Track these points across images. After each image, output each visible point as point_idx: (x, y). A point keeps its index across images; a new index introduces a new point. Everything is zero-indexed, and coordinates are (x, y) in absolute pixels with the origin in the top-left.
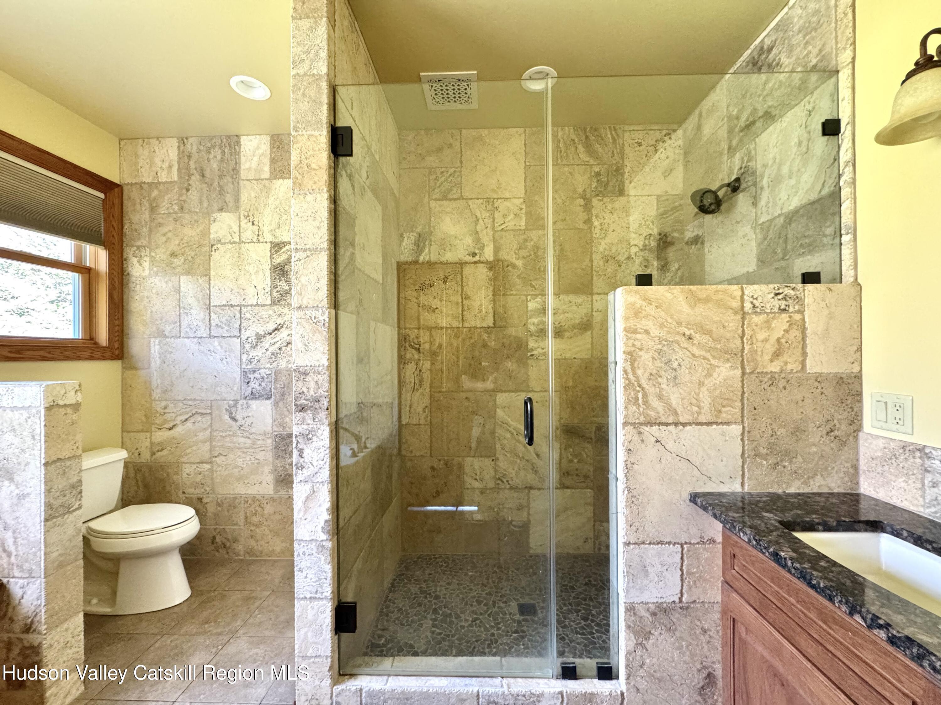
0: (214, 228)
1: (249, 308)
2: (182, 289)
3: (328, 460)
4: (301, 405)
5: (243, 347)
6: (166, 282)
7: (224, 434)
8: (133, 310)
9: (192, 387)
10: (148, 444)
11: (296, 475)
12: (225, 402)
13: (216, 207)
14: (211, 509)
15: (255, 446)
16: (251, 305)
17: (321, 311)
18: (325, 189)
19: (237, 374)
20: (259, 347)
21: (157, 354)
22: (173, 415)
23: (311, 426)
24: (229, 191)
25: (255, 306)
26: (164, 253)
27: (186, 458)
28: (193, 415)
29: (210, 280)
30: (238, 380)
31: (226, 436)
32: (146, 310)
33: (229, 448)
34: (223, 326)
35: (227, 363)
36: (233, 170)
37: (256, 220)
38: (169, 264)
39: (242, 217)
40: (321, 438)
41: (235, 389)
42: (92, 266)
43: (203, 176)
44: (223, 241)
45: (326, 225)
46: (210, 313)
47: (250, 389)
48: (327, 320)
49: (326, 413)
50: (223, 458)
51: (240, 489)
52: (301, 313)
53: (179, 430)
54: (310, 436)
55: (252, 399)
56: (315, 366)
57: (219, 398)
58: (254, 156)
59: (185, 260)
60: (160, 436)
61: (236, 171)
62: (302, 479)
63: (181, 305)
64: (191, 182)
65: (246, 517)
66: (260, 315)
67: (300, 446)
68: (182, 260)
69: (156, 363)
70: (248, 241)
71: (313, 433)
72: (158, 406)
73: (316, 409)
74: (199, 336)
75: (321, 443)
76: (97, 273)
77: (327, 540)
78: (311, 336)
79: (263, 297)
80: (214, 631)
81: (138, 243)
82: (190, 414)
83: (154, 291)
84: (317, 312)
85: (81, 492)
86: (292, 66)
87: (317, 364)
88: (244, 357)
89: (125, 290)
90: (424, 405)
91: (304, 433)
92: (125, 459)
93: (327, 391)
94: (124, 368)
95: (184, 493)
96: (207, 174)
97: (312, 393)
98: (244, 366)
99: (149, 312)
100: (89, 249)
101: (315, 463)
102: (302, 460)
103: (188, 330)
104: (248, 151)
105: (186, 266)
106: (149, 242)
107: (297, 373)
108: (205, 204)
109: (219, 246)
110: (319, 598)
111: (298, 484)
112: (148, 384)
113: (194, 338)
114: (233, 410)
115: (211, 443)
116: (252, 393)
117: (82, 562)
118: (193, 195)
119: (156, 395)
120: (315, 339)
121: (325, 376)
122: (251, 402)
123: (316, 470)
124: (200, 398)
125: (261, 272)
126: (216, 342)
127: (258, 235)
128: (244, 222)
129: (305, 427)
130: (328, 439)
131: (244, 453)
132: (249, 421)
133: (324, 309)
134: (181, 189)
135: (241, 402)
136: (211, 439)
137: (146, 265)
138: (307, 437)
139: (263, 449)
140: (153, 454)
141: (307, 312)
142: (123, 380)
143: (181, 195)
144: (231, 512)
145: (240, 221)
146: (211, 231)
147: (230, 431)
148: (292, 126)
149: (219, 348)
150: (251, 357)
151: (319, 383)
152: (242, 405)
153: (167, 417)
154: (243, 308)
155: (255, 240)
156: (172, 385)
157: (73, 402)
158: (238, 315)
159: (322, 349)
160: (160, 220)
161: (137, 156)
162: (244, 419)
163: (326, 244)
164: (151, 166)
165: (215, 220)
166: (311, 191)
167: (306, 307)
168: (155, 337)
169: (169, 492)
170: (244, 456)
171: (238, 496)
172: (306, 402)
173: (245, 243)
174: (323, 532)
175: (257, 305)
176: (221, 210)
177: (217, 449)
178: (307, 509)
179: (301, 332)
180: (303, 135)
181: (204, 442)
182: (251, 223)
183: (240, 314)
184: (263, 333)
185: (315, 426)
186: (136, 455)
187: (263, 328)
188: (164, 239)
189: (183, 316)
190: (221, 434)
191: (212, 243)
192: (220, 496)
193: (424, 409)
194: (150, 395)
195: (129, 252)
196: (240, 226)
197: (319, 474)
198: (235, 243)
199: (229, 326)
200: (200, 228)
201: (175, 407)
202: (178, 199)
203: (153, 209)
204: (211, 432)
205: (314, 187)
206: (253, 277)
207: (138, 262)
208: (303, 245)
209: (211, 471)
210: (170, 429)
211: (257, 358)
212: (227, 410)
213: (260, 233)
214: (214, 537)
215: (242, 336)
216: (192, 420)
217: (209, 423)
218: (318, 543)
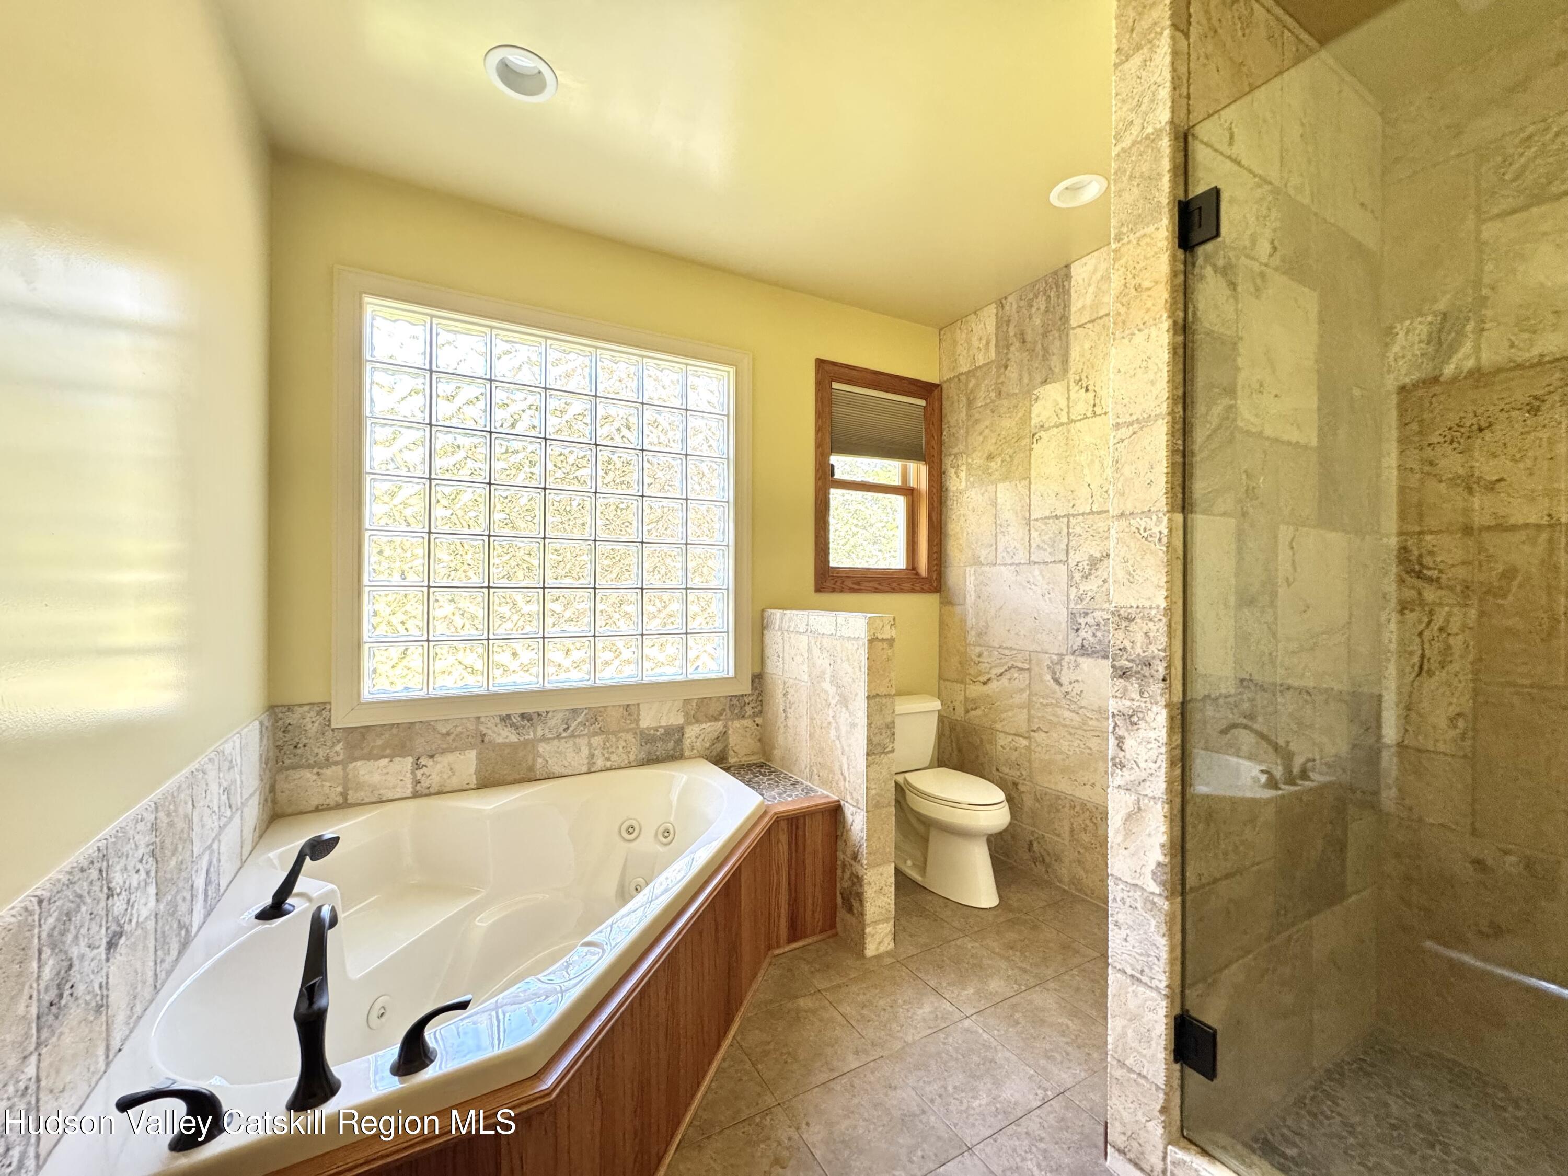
0: (1036, 409)
1: (1080, 518)
2: (999, 500)
3: (1164, 765)
4: (1121, 668)
5: (1071, 577)
6: (983, 494)
7: (1045, 702)
8: (951, 533)
9: (1009, 631)
10: (962, 698)
11: (1112, 775)
12: (1047, 656)
13: (1038, 378)
14: (1028, 802)
15: (1085, 728)
16: (1083, 514)
17: (1154, 517)
18: (1165, 315)
19: (1063, 616)
20: (1092, 577)
21: (972, 586)
22: (986, 665)
23: (1136, 704)
24: (1055, 351)
25: (1089, 514)
26: (980, 458)
27: (1001, 724)
28: (1009, 668)
29: (1030, 483)
30: (1064, 625)
31: (1047, 705)
32: (962, 533)
33: (1051, 722)
34: (1046, 546)
35: (1050, 599)
36: (1061, 319)
37: (1091, 382)
38: (986, 470)
39: (1072, 383)
40: (1153, 725)
41: (1060, 638)
42: (915, 486)
43: (1024, 342)
44: (1046, 426)
45: (1166, 374)
46: (1029, 530)
47: (1079, 640)
48: (1165, 532)
49: (1162, 685)
50: (1043, 735)
51: (1063, 785)
52: (1123, 523)
53: (994, 685)
54: (1135, 719)
55: (1083, 655)
56: (1144, 608)
57: (1039, 650)
58: (1089, 285)
59: (1002, 461)
60: (975, 690)
61: (1065, 319)
62: (1122, 783)
63: (998, 522)
64: (1010, 356)
65: (1072, 831)
66: (1094, 528)
67: (1120, 732)
68: (999, 463)
69: (971, 598)
70: (1079, 418)
71: (1140, 715)
72: (974, 652)
73: (1145, 676)
74: (1017, 562)
75: (1152, 735)
76: (919, 492)
77: (1160, 895)
78: (1138, 559)
79: (1101, 500)
80: (1020, 964)
81: (956, 450)
82: (1006, 667)
83: (970, 508)
84: (1148, 520)
85: (893, 734)
86: (1114, 142)
87: (1147, 604)
88: (1073, 591)
89: (944, 509)
90: (1453, 710)
91: (1126, 711)
92: (939, 711)
93: (1164, 650)
94: (941, 603)
95: (998, 770)
96: (1029, 338)
97: (1139, 650)
98: (1072, 605)
99: (965, 534)
100: (913, 466)
101: (1142, 765)
102: (1121, 754)
103: (1005, 554)
104: (1081, 282)
105: (1004, 469)
106: (966, 446)
107: (1116, 618)
108: (1026, 380)
109: (1042, 434)
110: (1146, 984)
111: (1116, 791)
112: (963, 621)
113: (1012, 564)
114: (1058, 668)
115: (1029, 711)
116: (1083, 646)
117: (893, 809)
118: (1012, 373)
119: (972, 637)
120: (1144, 564)
121: (1161, 624)
122: (1081, 660)
123: (1144, 775)
124: (1018, 647)
125: (1097, 461)
126: (1036, 570)
127: (1094, 405)
128: (1074, 388)
129: (1128, 703)
130: (1165, 730)
131: (1071, 734)
132: (1078, 688)
133: (1161, 515)
134: (998, 368)
135: (1067, 658)
136: (1029, 705)
137: (963, 475)
138: (1132, 719)
139: (1097, 734)
140: (967, 712)
141: (1132, 521)
142: (941, 615)
143: (998, 377)
144: (1052, 815)
145: (1069, 390)
146: (1033, 416)
147: (1053, 698)
148: (1112, 236)
149: (1040, 578)
150: (1081, 592)
151: (1151, 635)
152: (1069, 663)
153: (983, 667)
154: (1071, 519)
155: (1089, 414)
156: (987, 627)
157: (889, 637)
158: (1065, 530)
159: (1155, 580)
160: (977, 416)
161: (955, 342)
162: (1071, 683)
163: (1165, 405)
164: (968, 351)
165: (1037, 399)
166: (1141, 326)
167: (1132, 514)
168: (971, 565)
169: (982, 764)
170: (1069, 737)
171: (1063, 796)
172: (1129, 665)
173: (1075, 421)
174: (1155, 881)
175: (1092, 512)
176: (1045, 382)
177: (1036, 720)
178: (1128, 834)
179: (1122, 554)
180: (1129, 242)
181: (1021, 707)
182: (1084, 390)
183: (1068, 528)
184: (1098, 555)
185: (1143, 705)
186: (951, 709)
187: (1099, 548)
188: (981, 438)
189: (1000, 536)
190: (1041, 700)
191: (1033, 431)
192: (1038, 788)
193: (1453, 721)
194: (965, 638)
195: (948, 462)
196: (1068, 399)
197: (1148, 783)
198: (1062, 424)
199: (1053, 546)
200: (1020, 415)
201: (990, 656)
202: (996, 383)
203: (970, 403)
204: (1029, 695)
205: (1146, 318)
206: (1086, 471)
207: (956, 473)
208: (1128, 416)
209: (1028, 748)
210: (985, 683)
211: (1089, 594)
212: (1049, 668)
213: (1097, 401)
214: (1031, 843)
215: (1070, 561)
216: (1008, 675)
217: (1027, 682)
218: (1146, 894)
